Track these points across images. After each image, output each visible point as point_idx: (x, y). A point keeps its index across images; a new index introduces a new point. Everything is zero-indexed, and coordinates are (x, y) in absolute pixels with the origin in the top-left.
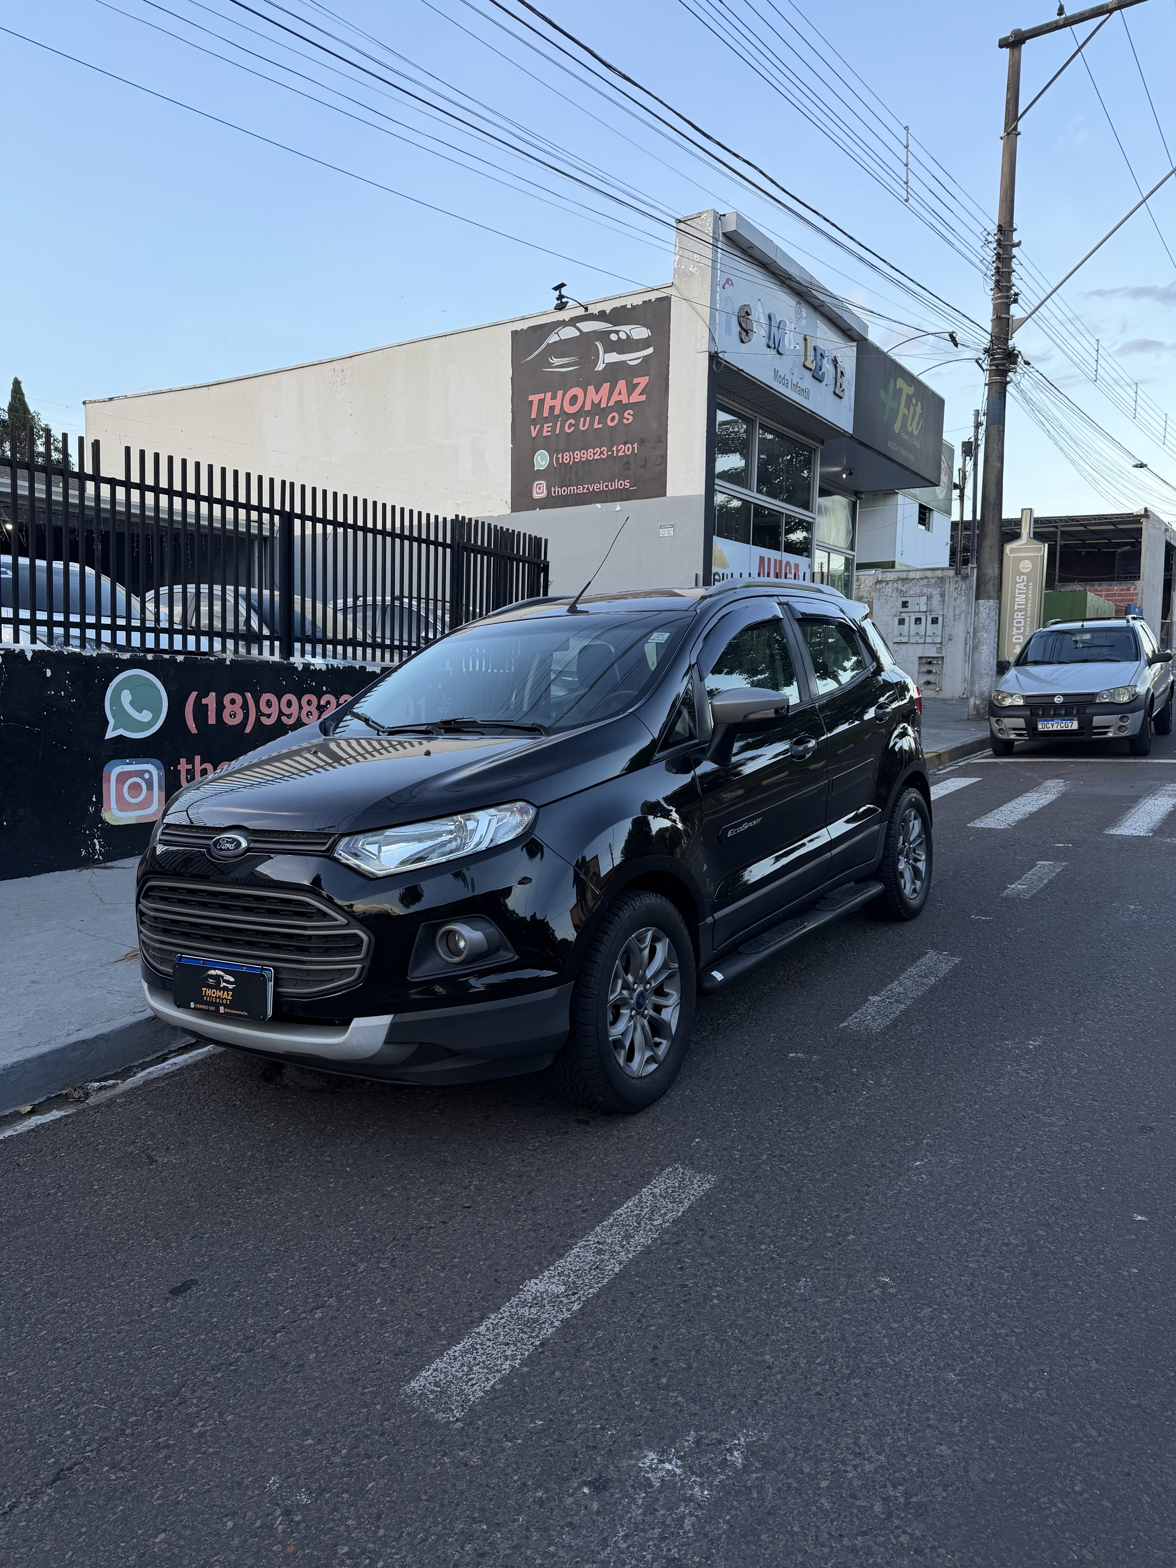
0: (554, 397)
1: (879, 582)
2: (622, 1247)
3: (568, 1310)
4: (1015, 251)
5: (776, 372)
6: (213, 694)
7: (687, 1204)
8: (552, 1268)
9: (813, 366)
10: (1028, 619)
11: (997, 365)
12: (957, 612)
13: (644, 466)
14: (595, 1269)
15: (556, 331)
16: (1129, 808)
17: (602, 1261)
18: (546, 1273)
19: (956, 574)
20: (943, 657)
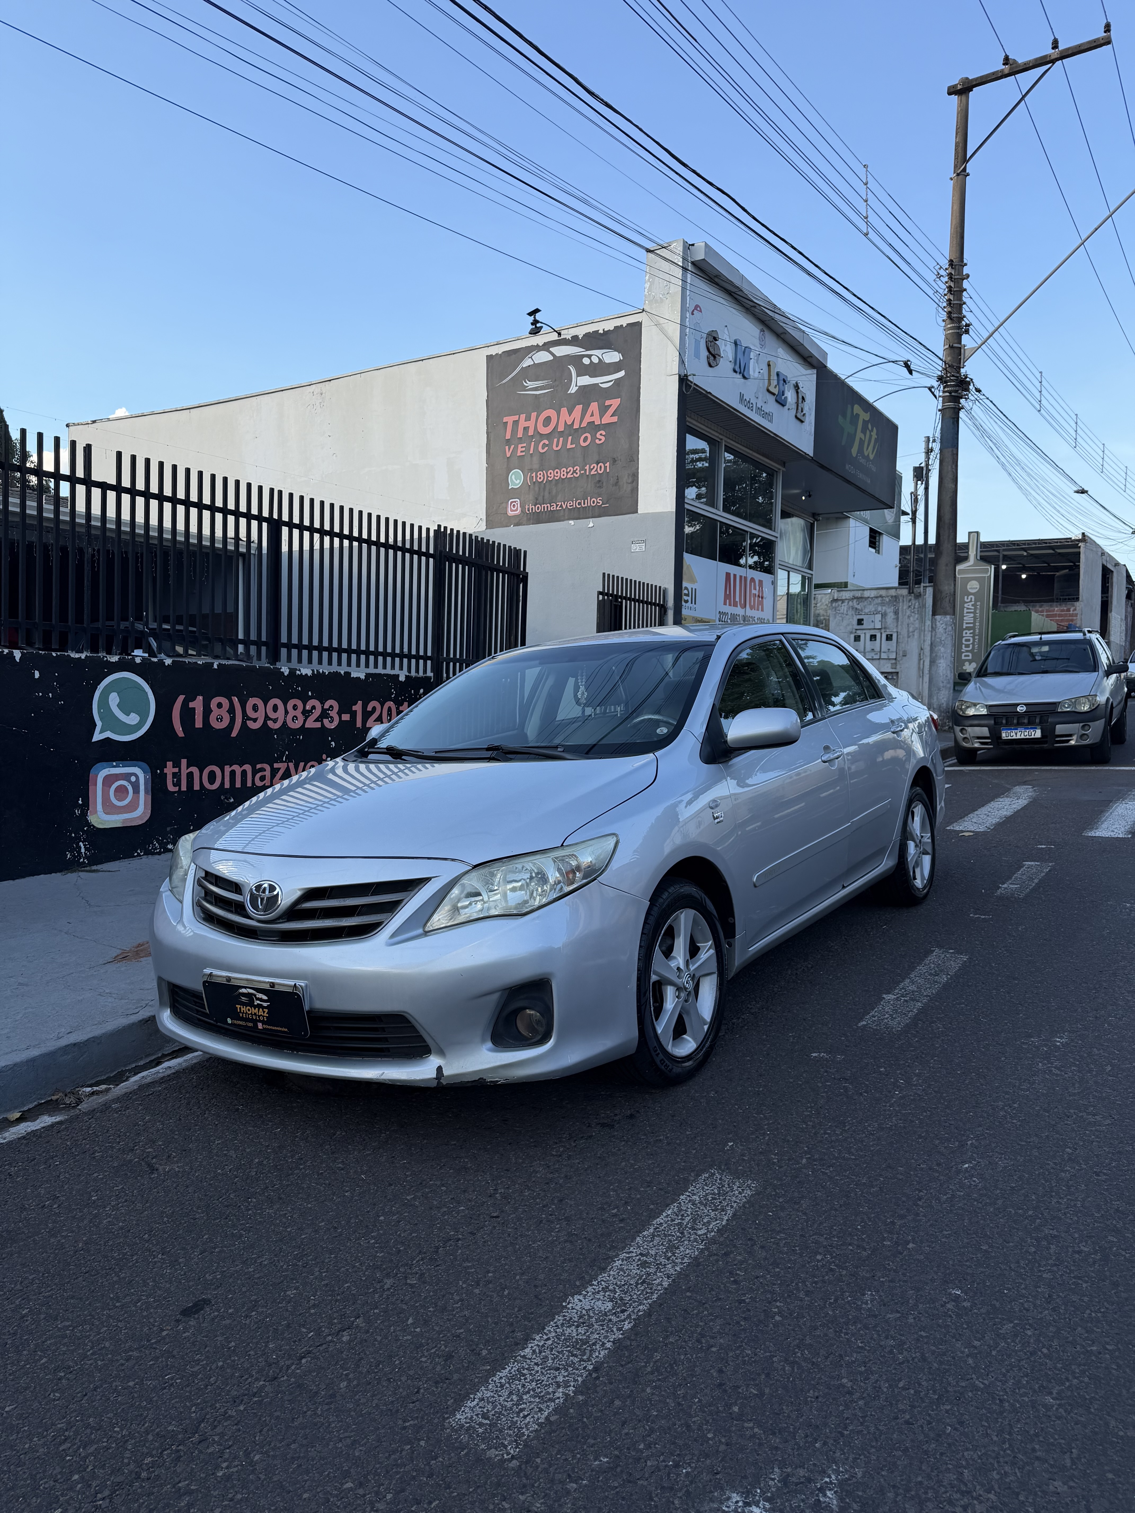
0: (528, 419)
1: (835, 600)
2: (668, 1259)
3: (619, 1329)
4: (965, 284)
5: (742, 396)
6: (201, 698)
7: (730, 1212)
8: (595, 1283)
9: (776, 391)
10: (977, 637)
11: (950, 392)
12: (911, 629)
13: (616, 483)
14: (642, 1283)
15: (530, 356)
16: (1102, 812)
17: (649, 1274)
18: (589, 1289)
19: (909, 593)
20: (898, 673)
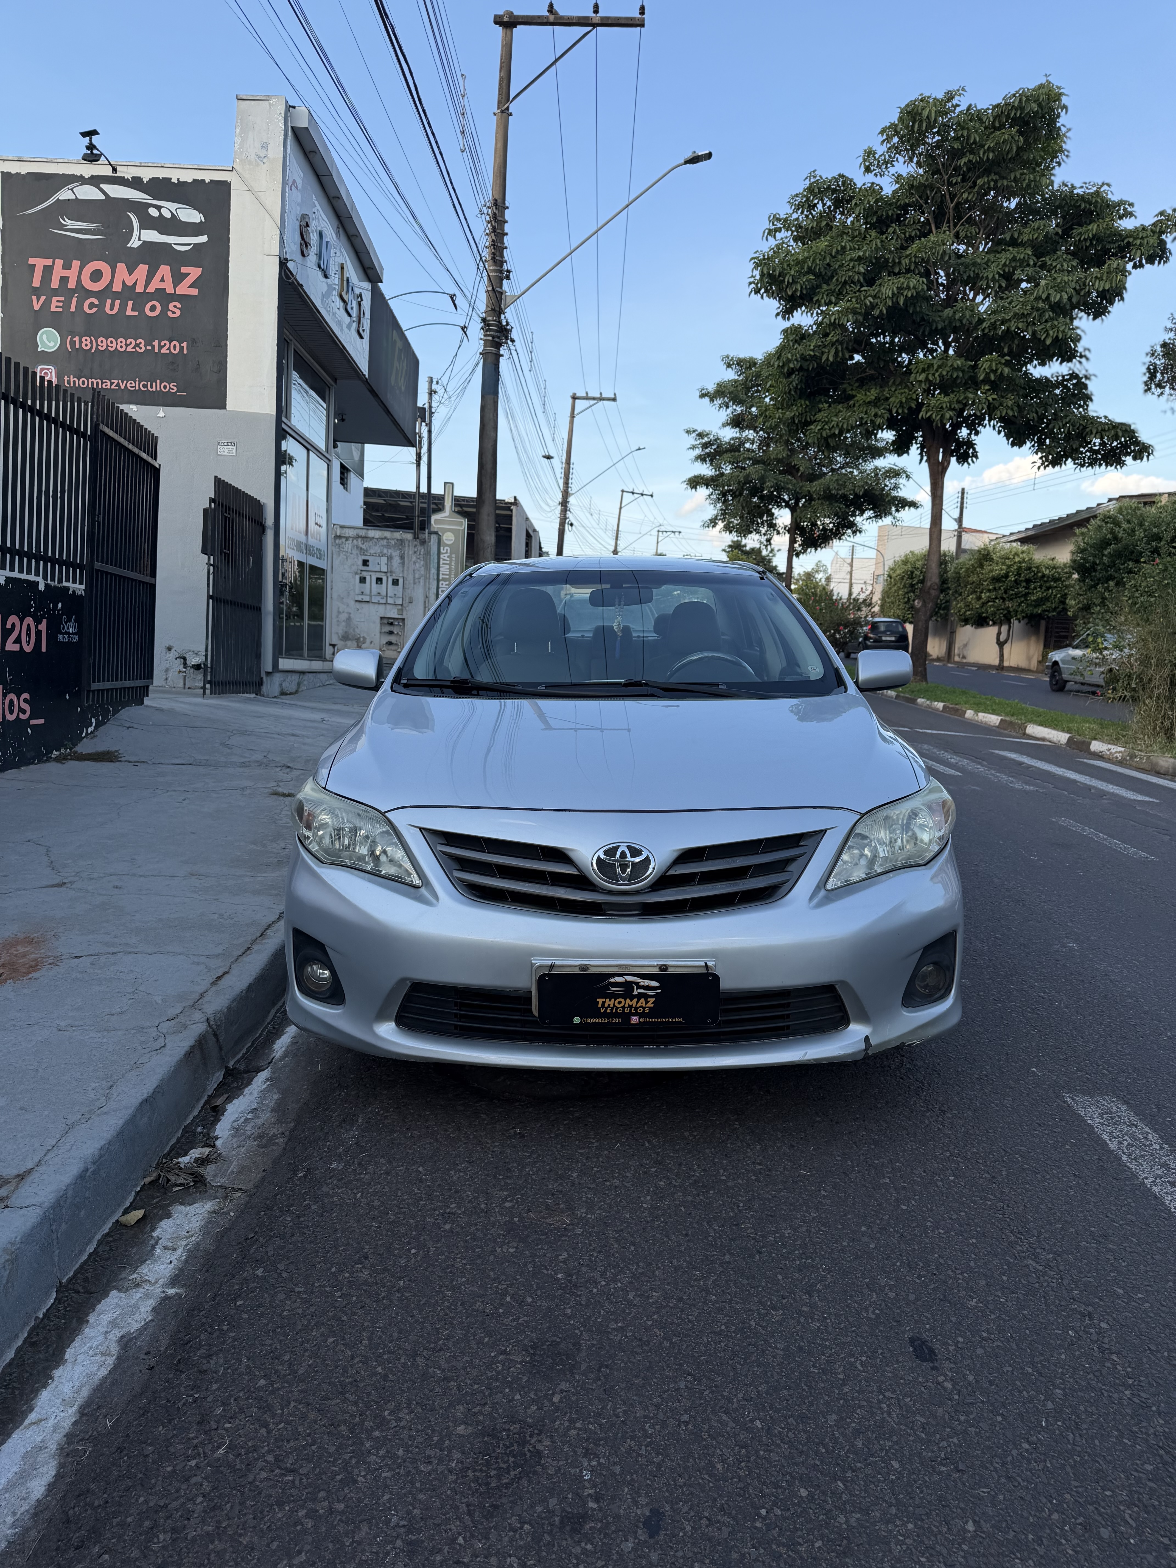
0: (67, 266)
1: (338, 537)
5: (323, 296)
9: (346, 298)
11: (491, 337)
12: (417, 576)
13: (196, 371)
15: (70, 186)
20: (403, 620)
